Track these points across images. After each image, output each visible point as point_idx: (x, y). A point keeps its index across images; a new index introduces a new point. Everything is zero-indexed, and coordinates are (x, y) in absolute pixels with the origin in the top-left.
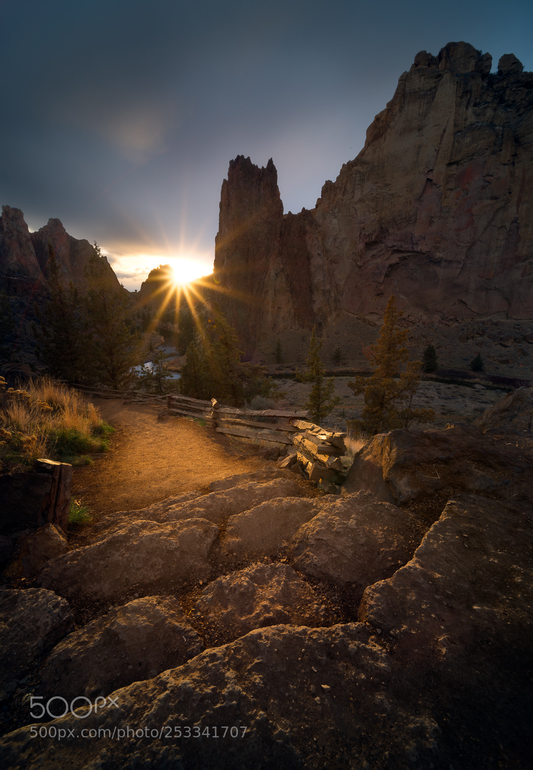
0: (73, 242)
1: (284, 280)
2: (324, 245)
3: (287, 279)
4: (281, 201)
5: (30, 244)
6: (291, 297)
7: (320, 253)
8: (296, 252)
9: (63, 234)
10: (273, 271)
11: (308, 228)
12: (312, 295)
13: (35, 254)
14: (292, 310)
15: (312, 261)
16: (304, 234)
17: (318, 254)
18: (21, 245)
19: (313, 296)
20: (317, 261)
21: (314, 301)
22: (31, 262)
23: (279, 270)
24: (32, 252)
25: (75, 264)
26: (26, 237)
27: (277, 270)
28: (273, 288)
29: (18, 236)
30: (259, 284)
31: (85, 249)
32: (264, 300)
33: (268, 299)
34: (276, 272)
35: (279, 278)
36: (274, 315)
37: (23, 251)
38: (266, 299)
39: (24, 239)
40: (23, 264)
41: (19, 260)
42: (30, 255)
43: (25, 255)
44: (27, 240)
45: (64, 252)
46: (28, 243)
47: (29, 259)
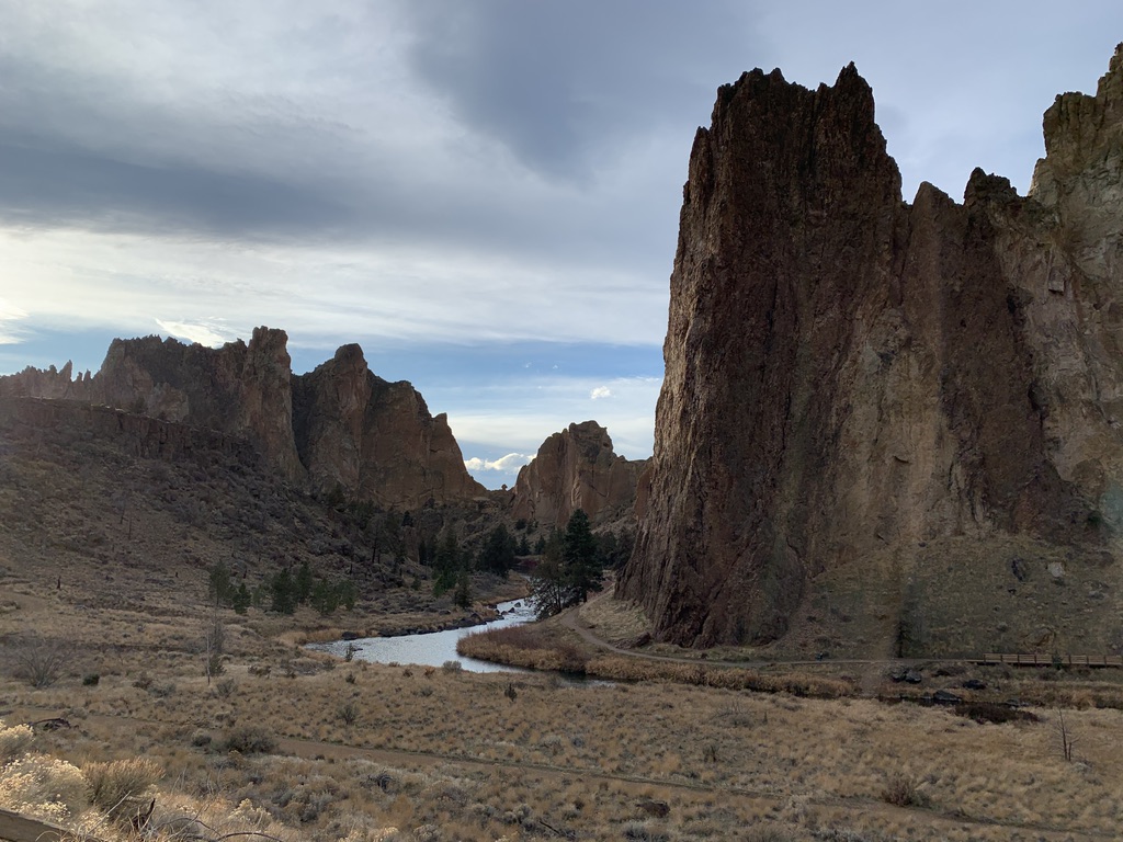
0: (379, 385)
1: (914, 372)
2: (1073, 265)
3: (928, 370)
4: (891, 160)
6: (950, 428)
7: (1062, 288)
8: (957, 289)
9: (361, 371)
10: (869, 347)
11: (1000, 220)
12: (1042, 419)
13: (290, 412)
14: (958, 470)
15: (1028, 312)
16: (983, 237)
17: (1053, 292)
18: (266, 396)
19: (1047, 423)
20: (1049, 312)
21: (1056, 441)
22: (278, 429)
23: (891, 344)
24: (284, 408)
25: (372, 431)
26: (280, 379)
27: (885, 343)
28: (874, 398)
29: (266, 378)
30: (816, 385)
31: (400, 399)
32: (836, 435)
33: (855, 432)
34: (882, 351)
35: (896, 366)
36: (882, 486)
37: (267, 407)
38: (843, 432)
39: (277, 384)
40: (261, 432)
41: (255, 424)
42: (281, 414)
43: (268, 414)
44: (283, 386)
45: (354, 408)
46: (282, 391)
47: (276, 422)
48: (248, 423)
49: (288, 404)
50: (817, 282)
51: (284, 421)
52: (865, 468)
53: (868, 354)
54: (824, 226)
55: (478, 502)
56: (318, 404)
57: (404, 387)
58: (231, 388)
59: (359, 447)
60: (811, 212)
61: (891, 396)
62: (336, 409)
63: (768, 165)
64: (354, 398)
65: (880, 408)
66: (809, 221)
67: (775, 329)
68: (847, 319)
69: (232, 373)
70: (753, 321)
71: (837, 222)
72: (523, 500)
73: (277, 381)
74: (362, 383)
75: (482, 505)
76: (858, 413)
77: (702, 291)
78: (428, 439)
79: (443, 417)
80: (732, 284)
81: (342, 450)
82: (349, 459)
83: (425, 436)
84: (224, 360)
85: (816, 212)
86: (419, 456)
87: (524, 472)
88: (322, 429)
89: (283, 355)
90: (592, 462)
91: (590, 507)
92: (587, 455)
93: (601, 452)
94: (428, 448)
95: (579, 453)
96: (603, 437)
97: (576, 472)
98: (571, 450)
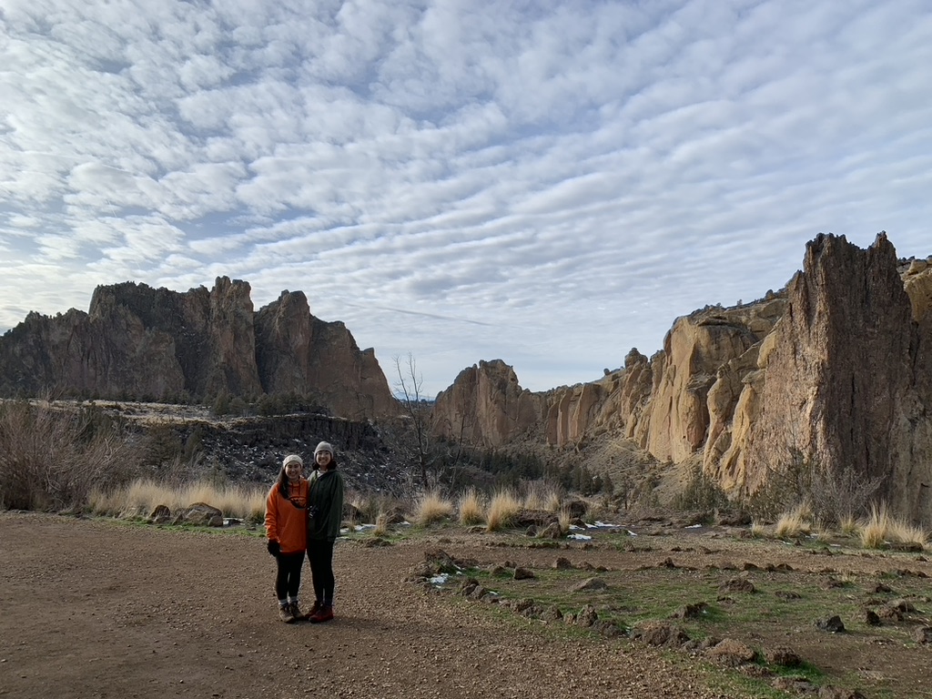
0: (318, 325)
5: (251, 334)
9: (305, 314)
10: (903, 415)
13: (254, 350)
24: (251, 348)
25: (316, 362)
26: (247, 323)
27: (911, 413)
28: (908, 448)
29: (235, 322)
30: (878, 440)
31: (337, 337)
32: (892, 471)
33: (900, 469)
34: (910, 417)
35: (919, 427)
36: (915, 501)
37: (237, 346)
38: (895, 470)
39: (244, 327)
40: (234, 367)
41: (229, 360)
42: (249, 352)
43: (239, 352)
44: (249, 328)
45: (301, 344)
46: (248, 333)
47: (246, 359)
48: (222, 359)
49: (252, 343)
50: (875, 375)
51: (251, 357)
52: (905, 491)
53: (903, 419)
54: (876, 339)
55: (403, 419)
56: (270, 340)
57: (339, 326)
58: (199, 327)
59: (305, 376)
60: (868, 329)
61: (918, 446)
62: (288, 345)
63: (844, 299)
64: (300, 336)
65: (911, 453)
66: (867, 335)
67: (856, 406)
68: (892, 399)
69: (199, 314)
70: (844, 401)
71: (883, 337)
72: (441, 419)
73: (244, 324)
74: (306, 324)
75: (406, 422)
76: (901, 456)
77: (819, 384)
78: (360, 368)
79: (371, 351)
80: (833, 378)
81: (294, 379)
82: (298, 387)
83: (357, 367)
84: (191, 304)
85: (871, 330)
86: (353, 383)
87: (440, 397)
88: (277, 362)
89: (248, 302)
90: (504, 393)
91: (503, 428)
92: (499, 388)
93: (509, 385)
94: (359, 376)
95: (492, 385)
96: (510, 372)
97: (489, 400)
98: (483, 382)
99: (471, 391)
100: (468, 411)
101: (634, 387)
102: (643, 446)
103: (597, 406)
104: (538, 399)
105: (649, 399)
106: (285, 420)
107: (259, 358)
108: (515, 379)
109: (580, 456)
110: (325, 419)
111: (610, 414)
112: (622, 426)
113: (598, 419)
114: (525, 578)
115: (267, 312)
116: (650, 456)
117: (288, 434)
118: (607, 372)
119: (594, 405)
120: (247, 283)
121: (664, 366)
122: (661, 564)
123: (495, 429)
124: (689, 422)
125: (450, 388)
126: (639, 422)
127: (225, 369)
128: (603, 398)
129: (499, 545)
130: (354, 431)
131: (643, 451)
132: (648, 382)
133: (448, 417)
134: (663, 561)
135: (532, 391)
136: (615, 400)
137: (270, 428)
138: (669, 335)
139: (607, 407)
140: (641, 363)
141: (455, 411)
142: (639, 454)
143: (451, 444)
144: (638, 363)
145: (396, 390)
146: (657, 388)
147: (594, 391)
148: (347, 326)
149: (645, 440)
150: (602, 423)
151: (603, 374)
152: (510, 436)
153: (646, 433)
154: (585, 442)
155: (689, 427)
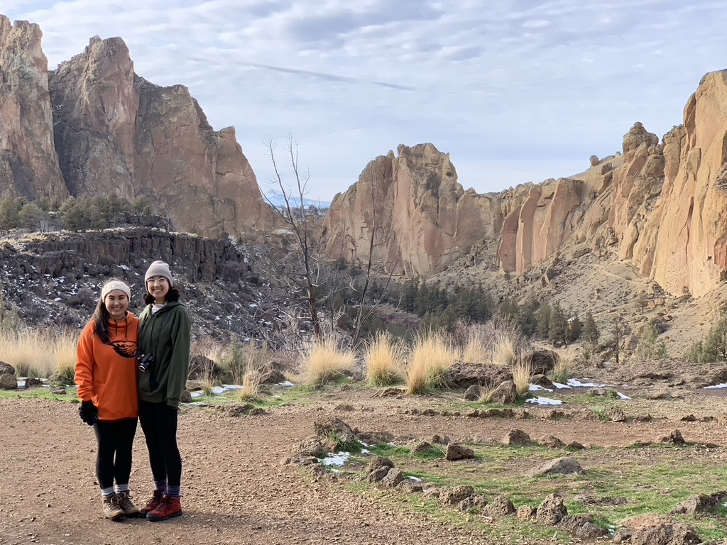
0: (148, 94)
5: (46, 105)
9: (127, 73)
13: (52, 130)
18: (24, 110)
22: (43, 151)
24: (47, 126)
25: (146, 150)
26: (39, 88)
29: (21, 87)
31: (177, 110)
37: (26, 123)
39: (34, 94)
40: (23, 157)
41: (15, 146)
42: (44, 133)
43: (29, 134)
44: (42, 96)
45: (121, 121)
46: (42, 103)
47: (40, 144)
49: (49, 120)
51: (48, 142)
55: (281, 236)
56: (75, 115)
57: (179, 92)
59: (132, 170)
62: (102, 122)
64: (121, 108)
72: (339, 235)
73: (35, 91)
74: (129, 89)
75: (286, 241)
78: (214, 159)
79: (230, 131)
81: (114, 174)
82: (122, 187)
83: (210, 156)
86: (205, 181)
87: (339, 202)
88: (88, 149)
89: (39, 56)
90: (435, 195)
91: (434, 248)
92: (427, 186)
93: (443, 183)
94: (214, 171)
95: (417, 183)
96: (445, 164)
97: (413, 206)
98: (404, 178)
99: (385, 193)
100: (380, 224)
101: (636, 183)
102: (647, 272)
103: (578, 214)
104: (488, 203)
105: (659, 201)
106: (105, 236)
107: (61, 141)
108: (451, 173)
109: (550, 287)
110: (163, 236)
111: (597, 225)
112: (615, 242)
113: (579, 233)
114: (462, 458)
115: (69, 71)
116: (657, 288)
117: (110, 257)
118: (595, 162)
119: (573, 211)
120: (36, 25)
121: (684, 149)
122: (665, 439)
123: (422, 249)
124: (718, 235)
125: (353, 189)
126: (641, 237)
127: (9, 160)
128: (587, 200)
129: (425, 413)
130: (208, 254)
131: (645, 279)
132: (658, 174)
133: (350, 232)
134: (667, 435)
135: (478, 192)
136: (605, 203)
137: (81, 248)
138: (693, 102)
139: (593, 213)
140: (648, 145)
141: (360, 222)
142: (640, 285)
143: (355, 273)
144: (643, 146)
145: (268, 190)
146: (671, 184)
147: (576, 191)
148: (192, 93)
149: (649, 263)
150: (584, 239)
151: (589, 164)
152: (444, 260)
153: (651, 252)
154: (558, 267)
155: (717, 243)
